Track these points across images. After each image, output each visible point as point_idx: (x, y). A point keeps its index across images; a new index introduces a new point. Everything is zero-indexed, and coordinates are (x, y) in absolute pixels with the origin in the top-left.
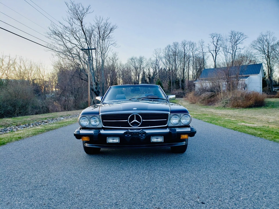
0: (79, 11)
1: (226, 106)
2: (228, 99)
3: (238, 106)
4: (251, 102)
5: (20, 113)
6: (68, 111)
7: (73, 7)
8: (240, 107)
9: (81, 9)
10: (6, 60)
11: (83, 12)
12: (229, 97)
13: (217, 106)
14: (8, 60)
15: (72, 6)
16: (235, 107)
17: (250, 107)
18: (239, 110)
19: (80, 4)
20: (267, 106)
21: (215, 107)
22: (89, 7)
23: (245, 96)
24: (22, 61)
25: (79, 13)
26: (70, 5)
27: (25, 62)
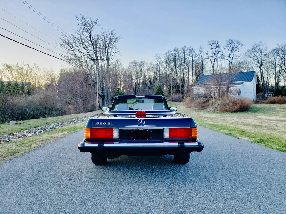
0: (88, 24)
1: (216, 110)
2: (218, 104)
3: (225, 111)
4: (237, 107)
7: (82, 20)
8: (227, 111)
9: (90, 22)
10: (26, 68)
11: (92, 25)
12: (219, 103)
13: (208, 111)
15: (81, 19)
16: (223, 111)
17: (235, 111)
18: (225, 114)
19: (89, 18)
20: (250, 111)
21: (207, 111)
22: (97, 21)
23: (233, 102)
24: (37, 69)
25: (88, 26)
26: (80, 18)
27: (40, 69)
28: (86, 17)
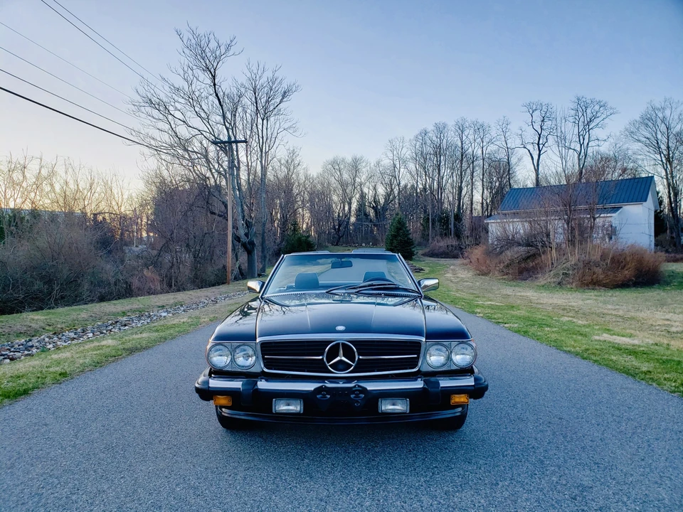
0: (207, 50)
1: (564, 282)
2: (568, 265)
3: (594, 284)
4: (627, 273)
5: (62, 298)
6: (179, 290)
7: (193, 41)
8: (599, 285)
9: (213, 45)
10: (33, 168)
11: (218, 53)
12: (573, 260)
13: (543, 283)
14: (37, 167)
15: (191, 37)
16: (588, 285)
17: (624, 285)
18: (596, 293)
19: (212, 34)
20: (668, 284)
21: (538, 284)
22: (231, 41)
23: (613, 258)
24: (70, 170)
25: (209, 54)
26: (187, 35)
27: (77, 171)
28: (201, 31)
